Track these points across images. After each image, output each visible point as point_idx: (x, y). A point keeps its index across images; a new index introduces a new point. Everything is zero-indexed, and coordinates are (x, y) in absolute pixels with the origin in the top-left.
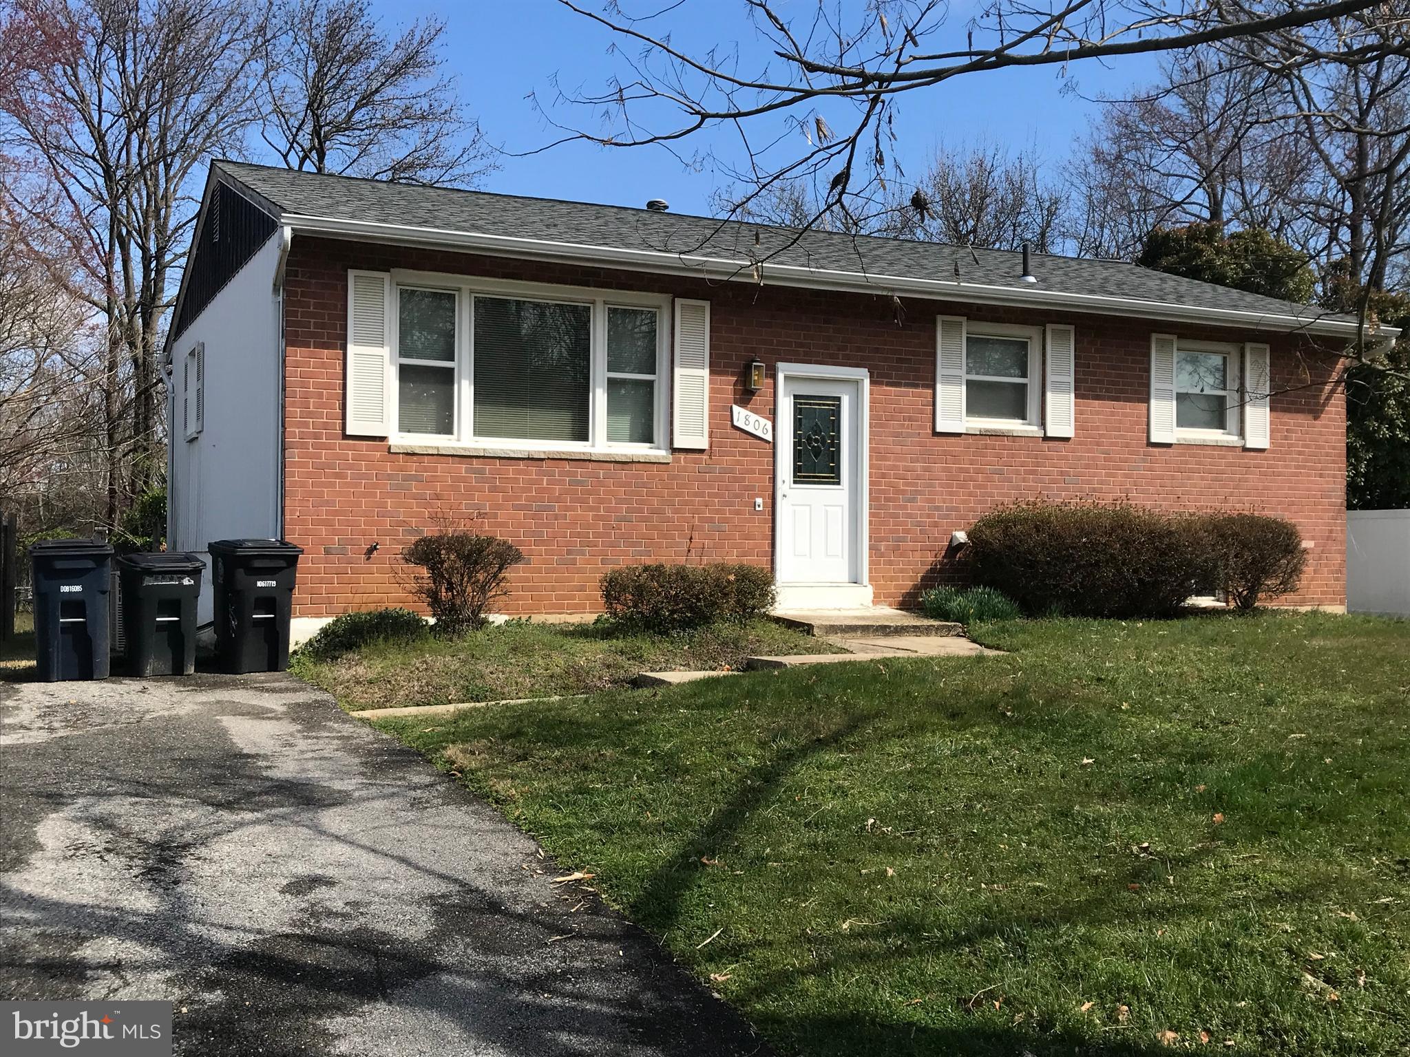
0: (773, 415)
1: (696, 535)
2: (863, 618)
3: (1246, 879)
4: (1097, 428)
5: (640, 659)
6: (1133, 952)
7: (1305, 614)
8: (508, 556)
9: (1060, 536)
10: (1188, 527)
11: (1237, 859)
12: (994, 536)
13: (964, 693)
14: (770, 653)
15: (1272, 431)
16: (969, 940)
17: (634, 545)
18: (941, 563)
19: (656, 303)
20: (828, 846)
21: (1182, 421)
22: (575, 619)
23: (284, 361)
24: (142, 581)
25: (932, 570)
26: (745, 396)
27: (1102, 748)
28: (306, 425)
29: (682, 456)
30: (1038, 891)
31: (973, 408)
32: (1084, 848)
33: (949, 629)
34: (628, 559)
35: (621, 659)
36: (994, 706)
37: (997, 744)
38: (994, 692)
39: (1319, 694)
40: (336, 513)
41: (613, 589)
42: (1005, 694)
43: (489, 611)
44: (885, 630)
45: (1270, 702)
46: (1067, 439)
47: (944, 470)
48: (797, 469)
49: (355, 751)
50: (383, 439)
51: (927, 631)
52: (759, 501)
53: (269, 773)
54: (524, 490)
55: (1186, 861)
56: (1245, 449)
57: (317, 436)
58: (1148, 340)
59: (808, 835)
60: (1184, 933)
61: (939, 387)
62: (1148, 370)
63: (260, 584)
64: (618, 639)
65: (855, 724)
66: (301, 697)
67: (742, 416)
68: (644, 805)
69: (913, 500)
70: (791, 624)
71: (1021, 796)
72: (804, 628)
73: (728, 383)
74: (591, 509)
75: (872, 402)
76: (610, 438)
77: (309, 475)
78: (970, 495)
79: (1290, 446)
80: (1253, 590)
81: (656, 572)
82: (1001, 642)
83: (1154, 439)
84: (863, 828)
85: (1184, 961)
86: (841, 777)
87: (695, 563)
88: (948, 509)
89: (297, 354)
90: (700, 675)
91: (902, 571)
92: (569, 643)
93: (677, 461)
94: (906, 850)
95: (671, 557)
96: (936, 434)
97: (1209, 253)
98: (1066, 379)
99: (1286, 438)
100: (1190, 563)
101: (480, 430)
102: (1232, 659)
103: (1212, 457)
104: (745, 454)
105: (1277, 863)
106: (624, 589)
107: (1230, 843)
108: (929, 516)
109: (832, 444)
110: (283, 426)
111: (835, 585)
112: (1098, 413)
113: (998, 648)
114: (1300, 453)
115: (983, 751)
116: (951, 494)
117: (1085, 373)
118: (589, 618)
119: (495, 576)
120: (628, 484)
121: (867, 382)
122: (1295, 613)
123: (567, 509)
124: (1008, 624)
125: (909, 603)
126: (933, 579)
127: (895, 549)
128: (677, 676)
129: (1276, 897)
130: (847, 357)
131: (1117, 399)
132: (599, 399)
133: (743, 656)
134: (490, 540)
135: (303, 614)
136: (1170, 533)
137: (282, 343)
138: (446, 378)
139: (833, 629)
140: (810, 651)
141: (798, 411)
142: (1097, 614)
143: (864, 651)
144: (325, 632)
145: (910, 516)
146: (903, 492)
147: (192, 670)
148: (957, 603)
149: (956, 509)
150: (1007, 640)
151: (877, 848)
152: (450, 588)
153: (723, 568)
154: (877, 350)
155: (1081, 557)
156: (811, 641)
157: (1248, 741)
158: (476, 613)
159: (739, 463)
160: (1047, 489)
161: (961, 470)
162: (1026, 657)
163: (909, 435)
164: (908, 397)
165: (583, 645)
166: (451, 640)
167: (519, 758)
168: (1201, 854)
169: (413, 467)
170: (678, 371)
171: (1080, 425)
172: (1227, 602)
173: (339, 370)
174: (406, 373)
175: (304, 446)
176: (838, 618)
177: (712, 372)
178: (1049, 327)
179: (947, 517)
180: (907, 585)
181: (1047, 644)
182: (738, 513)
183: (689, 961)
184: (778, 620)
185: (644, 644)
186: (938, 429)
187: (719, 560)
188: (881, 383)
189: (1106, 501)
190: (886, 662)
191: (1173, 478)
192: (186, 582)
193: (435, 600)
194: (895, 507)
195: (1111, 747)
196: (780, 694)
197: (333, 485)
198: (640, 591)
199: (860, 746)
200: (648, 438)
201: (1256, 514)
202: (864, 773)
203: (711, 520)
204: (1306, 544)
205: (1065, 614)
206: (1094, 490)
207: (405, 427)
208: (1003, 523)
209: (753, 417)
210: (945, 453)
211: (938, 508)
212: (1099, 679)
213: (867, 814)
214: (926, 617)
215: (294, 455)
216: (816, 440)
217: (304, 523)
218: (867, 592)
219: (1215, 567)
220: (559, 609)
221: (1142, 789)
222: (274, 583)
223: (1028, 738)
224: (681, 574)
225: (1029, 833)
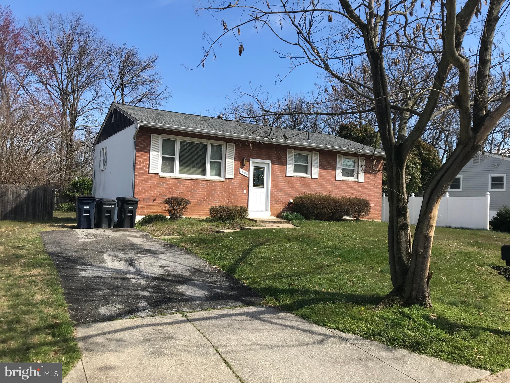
0: (249, 171)
1: (230, 198)
2: (268, 219)
3: (342, 268)
4: (324, 176)
5: (218, 227)
6: (320, 279)
7: (370, 221)
8: (187, 203)
9: (314, 201)
10: (344, 200)
11: (341, 266)
12: (299, 201)
13: (291, 235)
14: (248, 226)
15: (365, 178)
16: (291, 277)
17: (215, 200)
18: (287, 207)
19: (222, 144)
20: (264, 262)
21: (344, 175)
22: (201, 218)
23: (135, 155)
24: (103, 206)
25: (284, 208)
26: (242, 166)
27: (319, 246)
28: (140, 170)
29: (227, 180)
30: (304, 270)
31: (295, 171)
32: (313, 263)
33: (288, 222)
34: (215, 204)
35: (214, 227)
36: (297, 238)
37: (297, 245)
38: (297, 235)
39: (366, 238)
40: (146, 191)
41: (212, 211)
42: (300, 236)
43: (183, 215)
44: (273, 222)
45: (355, 239)
46: (317, 179)
47: (288, 185)
48: (254, 184)
49: (161, 244)
50: (158, 174)
51: (283, 222)
52: (245, 191)
53: (144, 248)
54: (190, 187)
55: (331, 266)
56: (358, 182)
57: (142, 173)
58: (336, 156)
59: (260, 260)
60: (329, 276)
61: (287, 165)
62: (336, 163)
63: (130, 207)
64: (213, 222)
65: (267, 241)
66: (142, 233)
67: (242, 171)
68: (226, 255)
69: (281, 192)
70: (252, 220)
71: (301, 254)
72: (256, 221)
73: (239, 163)
74: (206, 192)
75: (272, 168)
76: (210, 175)
77: (140, 182)
78: (294, 191)
79: (369, 181)
80: (359, 215)
81: (221, 207)
82: (300, 225)
83: (337, 179)
84: (271, 259)
85: (328, 280)
86: (266, 250)
87: (230, 205)
88: (289, 194)
89: (139, 154)
90: (232, 231)
91: (278, 208)
92: (201, 223)
93: (226, 181)
94: (279, 263)
95: (225, 204)
96: (286, 176)
97: (355, 131)
98: (317, 164)
99: (368, 180)
100: (343, 209)
101: (180, 172)
102: (350, 230)
103: (351, 184)
104: (242, 180)
105: (349, 267)
106: (214, 211)
107: (340, 263)
108: (284, 196)
109: (262, 178)
110: (135, 170)
111: (262, 211)
112: (324, 173)
113: (299, 227)
114: (371, 183)
115: (295, 246)
116: (289, 191)
117: (321, 163)
118: (205, 217)
119: (185, 207)
120: (215, 186)
121: (271, 164)
122: (369, 221)
123: (200, 191)
124: (301, 221)
125: (279, 216)
126: (284, 211)
127: (276, 203)
128: (227, 231)
129: (347, 272)
130: (266, 158)
131: (329, 169)
132: (208, 166)
133: (242, 227)
134: (184, 199)
135: (138, 215)
136: (339, 202)
137: (135, 151)
138: (173, 160)
139: (262, 221)
140: (257, 226)
141: (254, 170)
142: (322, 220)
143: (269, 226)
144: (143, 219)
145: (280, 195)
146: (278, 190)
147: (113, 227)
148: (290, 216)
149: (291, 194)
150: (301, 225)
151: (273, 262)
152: (174, 210)
153: (237, 206)
154: (273, 156)
155: (319, 206)
156: (257, 224)
157: (349, 246)
158: (180, 215)
159: (241, 182)
160: (312, 190)
161: (292, 185)
162: (305, 229)
163: (280, 176)
164: (280, 167)
165: (205, 223)
166: (174, 221)
167: (198, 246)
168: (334, 265)
169: (164, 181)
170: (227, 160)
171: (320, 175)
172: (353, 218)
173: (148, 158)
174: (163, 158)
175: (139, 175)
176: (263, 219)
177: (235, 160)
178: (313, 152)
179: (288, 196)
180: (278, 212)
181: (310, 226)
182: (240, 194)
183: (240, 280)
184: (249, 219)
185: (219, 224)
186: (287, 175)
187: (235, 205)
188: (274, 164)
189: (325, 193)
190: (274, 229)
191: (341, 188)
192: (113, 206)
193: (170, 213)
194: (277, 193)
195: (321, 246)
196: (252, 235)
197: (146, 184)
198: (218, 211)
199: (269, 245)
200: (219, 175)
201: (360, 197)
202: (270, 250)
203: (234, 195)
204: (372, 205)
205: (315, 219)
206: (323, 191)
207: (163, 171)
208: (301, 198)
209: (244, 171)
210: (288, 181)
211: (286, 194)
212: (320, 233)
213: (271, 257)
214: (283, 219)
215: (137, 177)
216: (259, 177)
217: (138, 193)
218: (269, 213)
219: (349, 209)
220: (197, 215)
221: (326, 254)
222: (133, 207)
223: (304, 244)
224: (228, 208)
225: (302, 260)
